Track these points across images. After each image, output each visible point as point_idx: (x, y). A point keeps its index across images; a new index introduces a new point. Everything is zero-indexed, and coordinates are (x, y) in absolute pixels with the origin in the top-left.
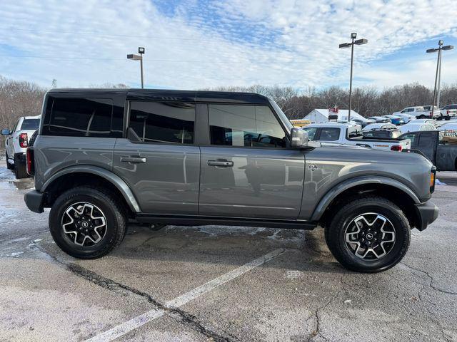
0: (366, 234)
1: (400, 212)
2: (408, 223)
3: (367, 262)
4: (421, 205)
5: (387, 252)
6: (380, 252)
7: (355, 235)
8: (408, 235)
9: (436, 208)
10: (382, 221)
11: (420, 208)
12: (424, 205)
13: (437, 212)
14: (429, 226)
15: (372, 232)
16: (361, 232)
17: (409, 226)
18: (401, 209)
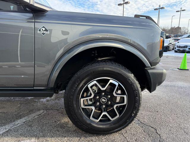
0: (100, 98)
1: (132, 76)
2: (139, 86)
3: (101, 125)
4: (151, 69)
5: (120, 114)
6: (113, 114)
7: (91, 100)
8: (139, 97)
9: (164, 71)
10: (115, 85)
11: (150, 71)
12: (154, 69)
13: (166, 75)
14: (158, 88)
15: (106, 95)
16: (95, 97)
17: (140, 89)
18: (133, 72)
